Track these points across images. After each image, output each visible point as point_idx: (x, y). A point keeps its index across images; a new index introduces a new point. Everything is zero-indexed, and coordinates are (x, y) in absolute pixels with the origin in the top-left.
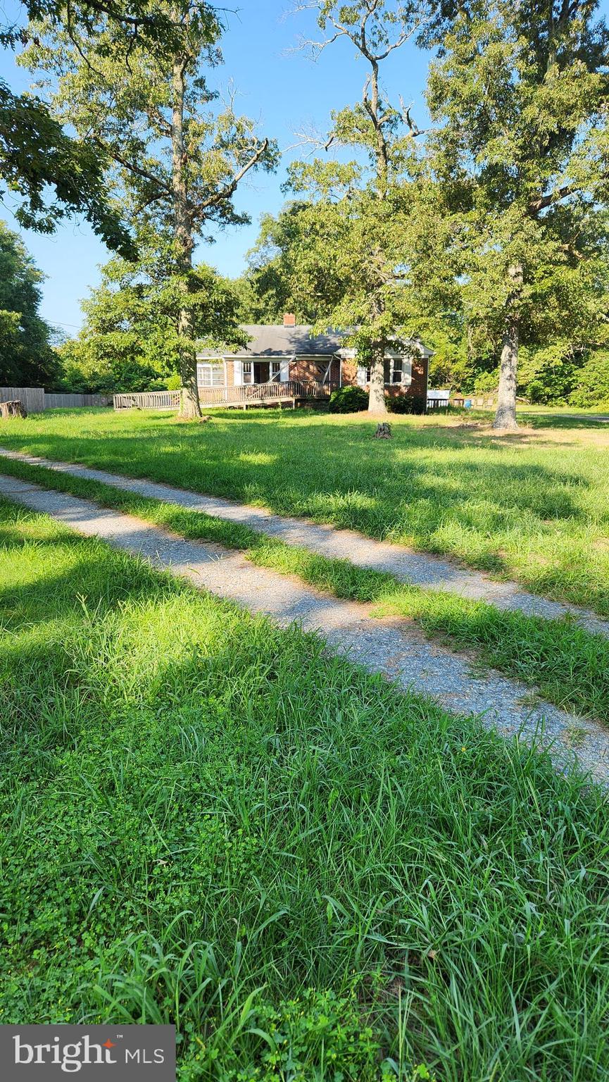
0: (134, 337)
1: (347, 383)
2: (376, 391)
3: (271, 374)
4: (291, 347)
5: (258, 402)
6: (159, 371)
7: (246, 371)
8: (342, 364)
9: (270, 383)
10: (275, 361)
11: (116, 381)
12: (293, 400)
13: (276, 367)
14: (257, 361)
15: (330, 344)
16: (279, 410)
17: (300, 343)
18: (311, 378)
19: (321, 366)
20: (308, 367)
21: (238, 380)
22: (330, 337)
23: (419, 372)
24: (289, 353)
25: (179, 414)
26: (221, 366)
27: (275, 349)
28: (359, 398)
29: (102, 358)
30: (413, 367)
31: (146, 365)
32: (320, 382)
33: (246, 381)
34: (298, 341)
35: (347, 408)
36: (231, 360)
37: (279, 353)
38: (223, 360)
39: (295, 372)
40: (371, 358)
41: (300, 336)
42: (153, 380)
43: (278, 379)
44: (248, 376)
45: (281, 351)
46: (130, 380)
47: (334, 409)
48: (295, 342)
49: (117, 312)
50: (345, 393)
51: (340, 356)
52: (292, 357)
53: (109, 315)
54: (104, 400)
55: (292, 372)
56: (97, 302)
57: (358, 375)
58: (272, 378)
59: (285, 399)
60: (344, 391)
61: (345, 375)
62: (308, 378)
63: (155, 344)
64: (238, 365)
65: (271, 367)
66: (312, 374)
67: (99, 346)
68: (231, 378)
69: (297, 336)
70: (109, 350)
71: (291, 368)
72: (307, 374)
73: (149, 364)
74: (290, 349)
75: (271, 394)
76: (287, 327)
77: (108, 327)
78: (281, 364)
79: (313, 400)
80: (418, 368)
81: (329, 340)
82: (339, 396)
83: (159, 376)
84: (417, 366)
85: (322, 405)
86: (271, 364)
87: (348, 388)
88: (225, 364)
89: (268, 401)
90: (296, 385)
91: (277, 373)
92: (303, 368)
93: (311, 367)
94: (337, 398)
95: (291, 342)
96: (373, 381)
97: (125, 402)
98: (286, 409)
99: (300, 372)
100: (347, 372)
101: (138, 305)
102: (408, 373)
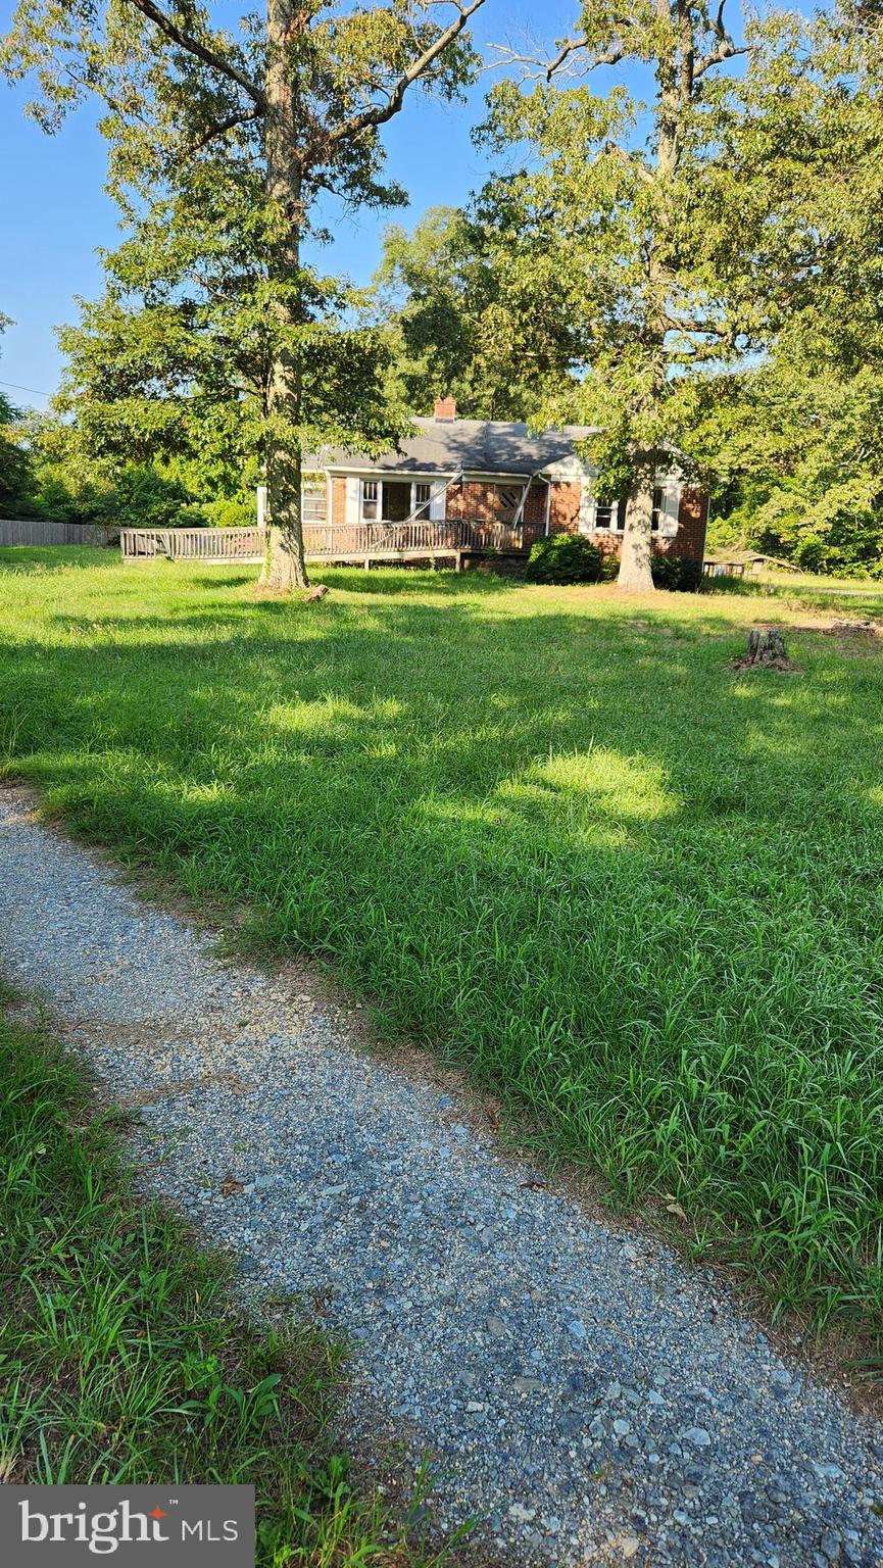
0: (173, 411)
1: (563, 529)
2: (636, 547)
3: (413, 505)
4: (451, 457)
5: (393, 555)
6: (194, 490)
7: (368, 497)
8: (552, 493)
9: (413, 521)
10: (422, 481)
11: (123, 505)
12: (456, 554)
13: (424, 493)
14: (389, 479)
15: (522, 455)
16: (432, 572)
17: (466, 451)
18: (489, 516)
19: (509, 495)
20: (484, 495)
21: (354, 512)
22: (519, 444)
23: (693, 515)
24: (449, 467)
25: (261, 580)
26: (321, 485)
27: (421, 460)
28: (585, 557)
29: (101, 453)
30: (682, 504)
31: (173, 480)
32: (508, 523)
33: (368, 515)
34: (460, 447)
35: (562, 574)
36: (342, 475)
37: (430, 467)
38: (328, 474)
39: (460, 504)
40: (629, 482)
41: (465, 440)
42: (184, 505)
43: (425, 515)
44: (372, 507)
45: (434, 465)
46: (145, 503)
47: (538, 575)
48: (456, 449)
49: (139, 352)
50: (559, 548)
51: (548, 476)
52: (455, 475)
53: (121, 361)
54: (101, 535)
55: (452, 503)
56: (94, 333)
57: (581, 514)
58: (414, 512)
59: (443, 552)
60: (557, 543)
61: (557, 514)
62: (483, 516)
63: (220, 429)
64: (354, 485)
65: (413, 493)
66: (490, 508)
67: (97, 428)
68: (340, 509)
69: (460, 439)
70: (117, 437)
71: (451, 495)
72: (482, 509)
73: (178, 479)
74: (449, 461)
75: (418, 543)
76: (441, 421)
77: (117, 386)
78: (432, 488)
79: (495, 556)
80: (690, 506)
81: (518, 448)
82: (547, 551)
83: (194, 499)
84: (690, 502)
85: (515, 568)
86: (414, 486)
87: (562, 538)
88: (330, 481)
89: (412, 553)
90: (460, 529)
91: (426, 504)
92: (475, 497)
93: (490, 496)
94: (543, 557)
95: (450, 449)
96: (632, 527)
97: (142, 544)
98: (443, 571)
99: (468, 504)
100: (562, 508)
101: (187, 341)
102: (671, 514)
